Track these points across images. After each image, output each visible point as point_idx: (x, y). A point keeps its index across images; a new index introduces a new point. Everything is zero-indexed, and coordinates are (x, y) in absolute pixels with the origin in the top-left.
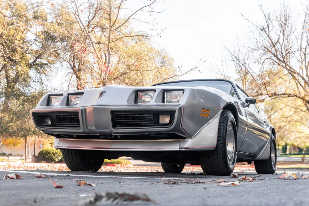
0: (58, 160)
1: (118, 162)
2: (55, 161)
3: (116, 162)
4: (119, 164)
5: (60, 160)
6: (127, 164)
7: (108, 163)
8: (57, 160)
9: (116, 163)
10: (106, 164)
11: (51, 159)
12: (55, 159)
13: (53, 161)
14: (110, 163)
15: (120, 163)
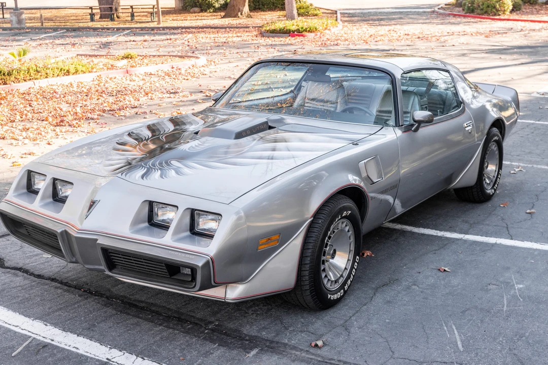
0: (220, 6)
1: (310, 29)
2: (214, 7)
3: (306, 29)
4: (311, 32)
5: (224, 5)
6: (328, 28)
7: (293, 31)
8: (217, 5)
9: (306, 31)
10: (288, 33)
11: (207, 4)
12: (214, 3)
13: (210, 8)
14: (295, 31)
15: (315, 30)
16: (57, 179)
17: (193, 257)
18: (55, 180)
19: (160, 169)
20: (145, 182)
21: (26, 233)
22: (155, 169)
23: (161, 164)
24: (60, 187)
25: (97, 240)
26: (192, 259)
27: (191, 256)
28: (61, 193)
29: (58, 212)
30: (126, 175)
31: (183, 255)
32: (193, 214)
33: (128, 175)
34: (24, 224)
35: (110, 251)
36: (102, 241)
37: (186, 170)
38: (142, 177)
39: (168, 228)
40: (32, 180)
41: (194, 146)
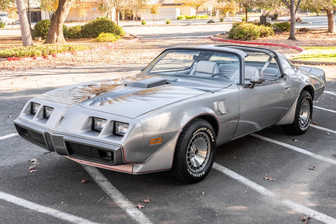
16: (46, 106)
17: (112, 146)
18: (45, 107)
19: (101, 101)
20: (92, 107)
21: (28, 136)
22: (98, 101)
23: (102, 99)
24: (47, 111)
25: (63, 137)
26: (112, 147)
27: (111, 145)
28: (48, 114)
29: (45, 123)
30: (81, 104)
31: (107, 145)
32: (115, 124)
33: (83, 104)
34: (27, 130)
35: (70, 143)
36: (65, 138)
37: (115, 102)
38: (90, 105)
39: (101, 132)
40: (34, 107)
41: (122, 91)
